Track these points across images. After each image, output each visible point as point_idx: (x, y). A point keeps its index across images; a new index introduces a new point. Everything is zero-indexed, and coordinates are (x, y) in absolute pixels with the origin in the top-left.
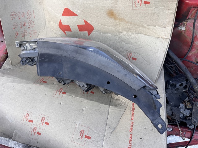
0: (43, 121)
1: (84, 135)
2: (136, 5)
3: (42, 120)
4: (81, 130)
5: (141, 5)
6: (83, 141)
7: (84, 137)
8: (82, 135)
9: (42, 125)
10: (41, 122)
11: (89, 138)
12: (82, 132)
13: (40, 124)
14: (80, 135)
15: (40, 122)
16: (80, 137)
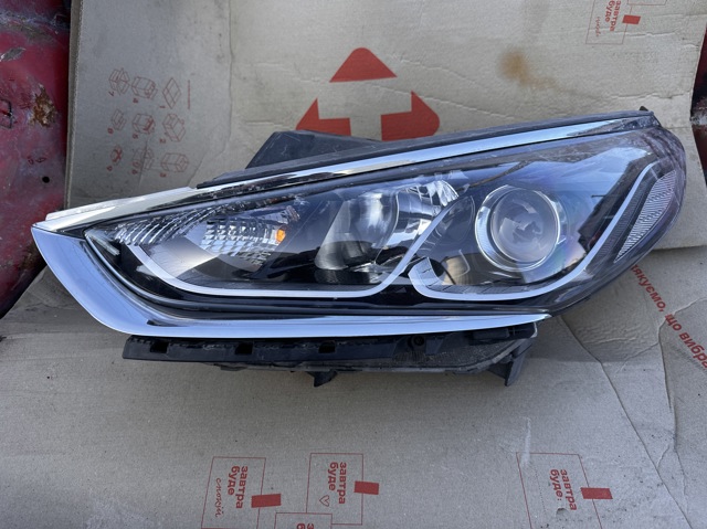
0: (337, 484)
1: (576, 489)
2: (600, 30)
3: (331, 482)
4: (549, 474)
5: (612, 29)
6: (588, 515)
7: (579, 497)
8: (564, 490)
9: (342, 501)
10: (332, 487)
11: (604, 494)
12: (560, 479)
13: (325, 500)
14: (560, 494)
15: (325, 490)
16: (564, 503)
